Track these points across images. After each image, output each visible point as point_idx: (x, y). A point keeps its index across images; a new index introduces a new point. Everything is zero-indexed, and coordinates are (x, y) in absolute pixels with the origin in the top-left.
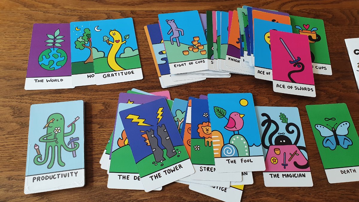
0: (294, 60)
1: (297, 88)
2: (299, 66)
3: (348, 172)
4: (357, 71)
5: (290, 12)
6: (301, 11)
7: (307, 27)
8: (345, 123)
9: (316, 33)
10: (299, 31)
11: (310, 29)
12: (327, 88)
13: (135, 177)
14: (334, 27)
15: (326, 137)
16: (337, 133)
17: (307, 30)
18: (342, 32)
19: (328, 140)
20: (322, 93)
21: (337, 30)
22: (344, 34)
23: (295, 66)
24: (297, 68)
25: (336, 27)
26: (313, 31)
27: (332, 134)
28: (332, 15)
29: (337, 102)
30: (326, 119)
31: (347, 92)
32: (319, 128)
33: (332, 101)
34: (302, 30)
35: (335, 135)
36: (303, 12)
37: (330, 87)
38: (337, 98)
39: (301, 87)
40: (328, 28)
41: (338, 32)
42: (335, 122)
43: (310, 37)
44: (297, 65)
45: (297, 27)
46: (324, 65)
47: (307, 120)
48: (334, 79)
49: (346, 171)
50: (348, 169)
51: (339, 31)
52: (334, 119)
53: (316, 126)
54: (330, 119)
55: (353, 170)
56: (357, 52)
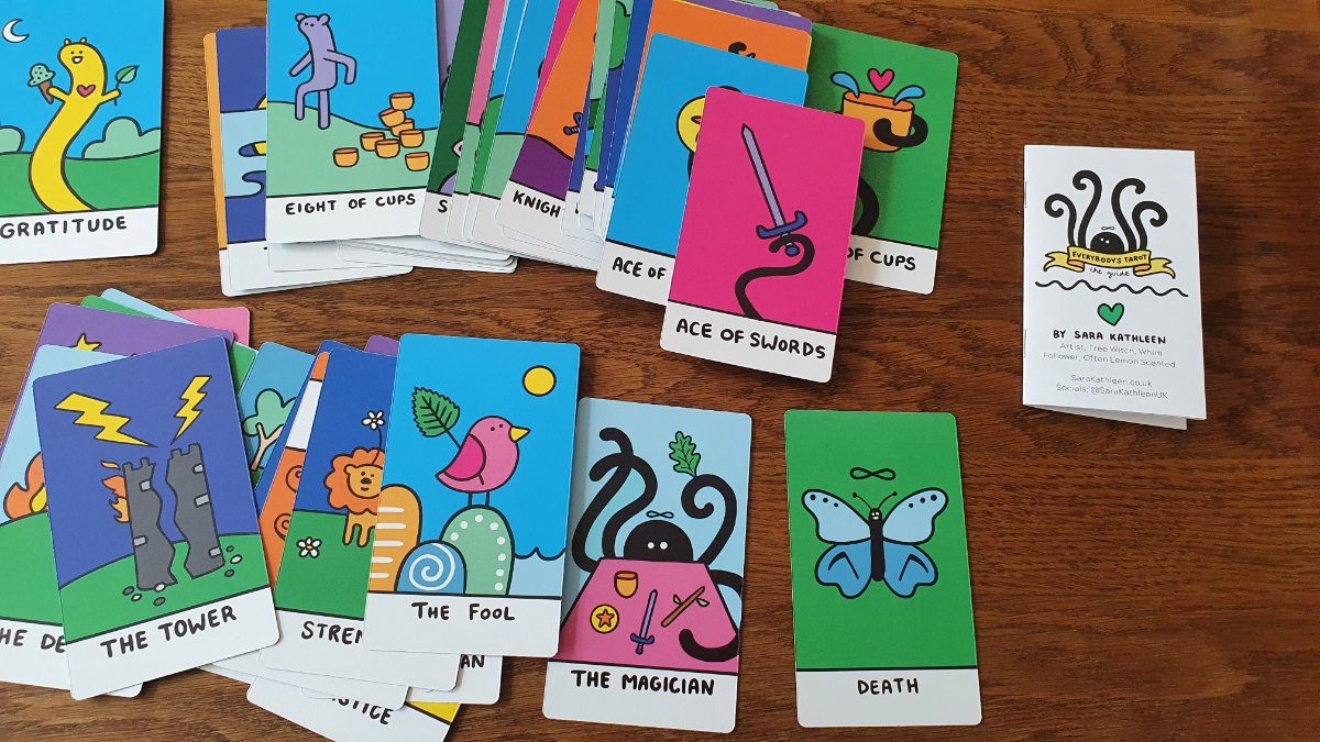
0: (780, 222)
1: (760, 339)
2: (793, 251)
3: (887, 686)
4: (1037, 283)
5: (830, 9)
6: (873, 12)
7: (881, 79)
8: (927, 495)
9: (913, 109)
10: (844, 98)
11: (891, 91)
12: (891, 346)
13: (46, 636)
14: (997, 89)
15: (836, 544)
16: (887, 532)
17: (879, 92)
18: (1023, 112)
19: (843, 555)
20: (871, 363)
21: (1008, 105)
22: (1029, 121)
23: (774, 248)
24: (781, 259)
25: (1003, 92)
26: (904, 99)
27: (865, 531)
28: (1002, 37)
29: (923, 407)
30: (856, 473)
31: (977, 369)
32: (816, 505)
33: (901, 402)
34: (860, 92)
35: (877, 540)
36: (882, 15)
37: (908, 345)
38: (928, 388)
39: (776, 338)
40: (971, 92)
41: (1009, 113)
42: (890, 486)
43: (882, 128)
44: (784, 247)
45: (838, 78)
46: (907, 251)
47: (779, 470)
48: (937, 310)
49: (880, 684)
50: (891, 675)
51: (1011, 108)
52: (890, 475)
53: (810, 494)
54: (870, 474)
55: (908, 681)
56: (1056, 205)
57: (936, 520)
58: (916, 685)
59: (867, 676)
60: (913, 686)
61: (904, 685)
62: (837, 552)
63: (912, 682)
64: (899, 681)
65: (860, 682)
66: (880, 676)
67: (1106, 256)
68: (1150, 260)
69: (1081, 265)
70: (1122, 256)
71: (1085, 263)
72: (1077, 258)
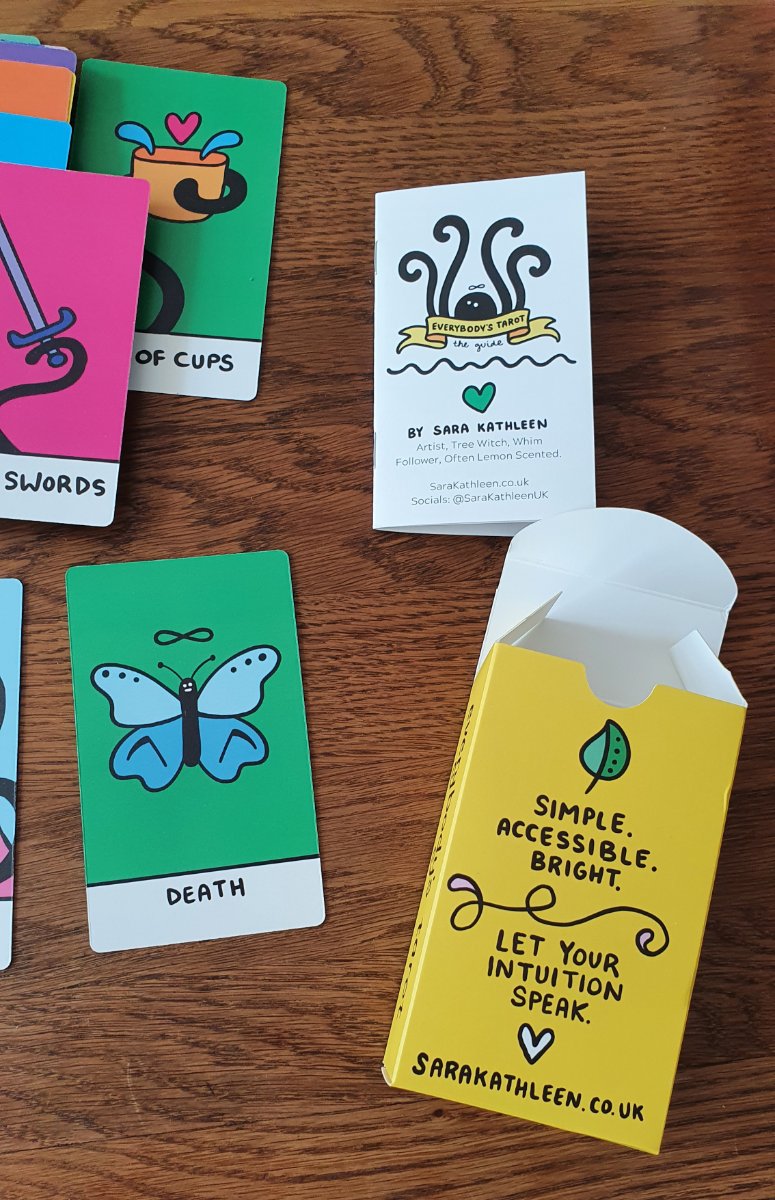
0: (39, 324)
1: (18, 480)
2: (58, 360)
3: (204, 892)
4: (389, 371)
5: (112, 38)
6: (171, 36)
7: (182, 127)
8: (254, 655)
9: (227, 162)
10: (134, 157)
11: (197, 141)
12: (205, 472)
14: (340, 123)
15: (137, 727)
16: (203, 706)
17: (181, 145)
18: (376, 151)
19: (146, 740)
20: (178, 497)
21: (353, 143)
22: (383, 163)
23: (32, 359)
24: (42, 372)
25: (348, 127)
26: (215, 151)
28: (345, 52)
29: (247, 546)
30: (163, 638)
31: (315, 490)
32: (110, 683)
33: (219, 542)
34: (154, 147)
35: (191, 716)
36: (182, 39)
37: (227, 468)
38: (253, 522)
39: (40, 475)
40: (305, 133)
41: (356, 154)
42: (202, 650)
43: (186, 192)
44: (45, 356)
45: (125, 131)
46: (220, 347)
47: (60, 645)
48: (263, 420)
49: (195, 890)
50: (208, 879)
51: (359, 148)
52: (206, 635)
53: (99, 673)
54: (180, 637)
55: (232, 882)
56: (413, 266)
57: (266, 684)
58: (241, 886)
59: (179, 883)
60: (238, 887)
61: (226, 887)
62: (139, 737)
63: (237, 884)
64: (219, 883)
65: (170, 891)
66: (194, 881)
67: (473, 324)
68: (528, 321)
69: (443, 339)
70: (494, 321)
71: (446, 336)
72: (437, 331)
